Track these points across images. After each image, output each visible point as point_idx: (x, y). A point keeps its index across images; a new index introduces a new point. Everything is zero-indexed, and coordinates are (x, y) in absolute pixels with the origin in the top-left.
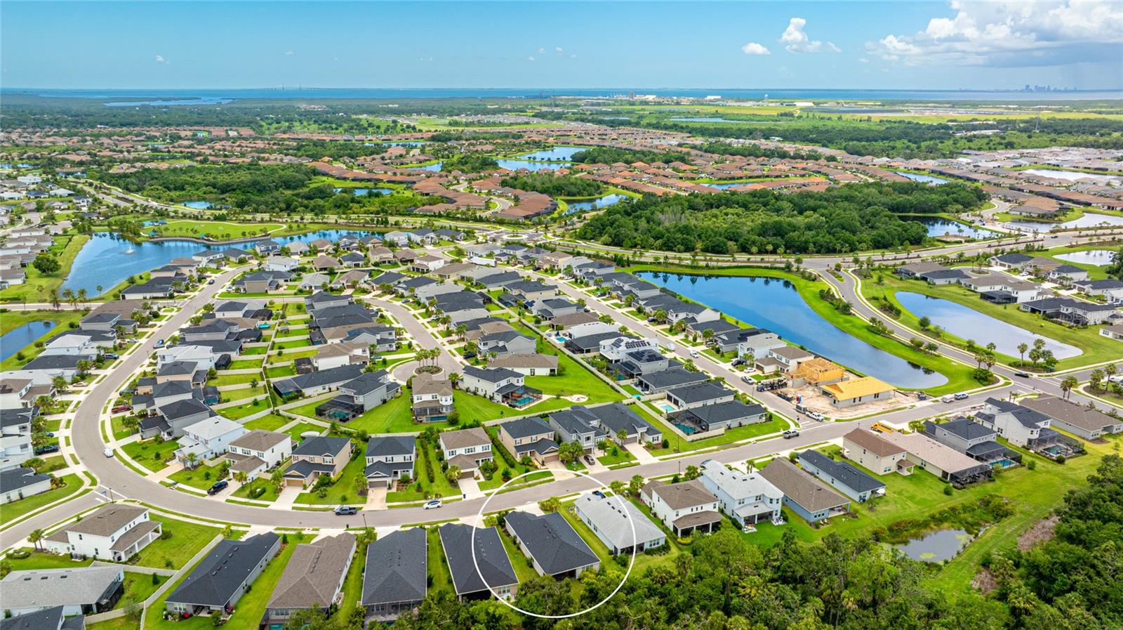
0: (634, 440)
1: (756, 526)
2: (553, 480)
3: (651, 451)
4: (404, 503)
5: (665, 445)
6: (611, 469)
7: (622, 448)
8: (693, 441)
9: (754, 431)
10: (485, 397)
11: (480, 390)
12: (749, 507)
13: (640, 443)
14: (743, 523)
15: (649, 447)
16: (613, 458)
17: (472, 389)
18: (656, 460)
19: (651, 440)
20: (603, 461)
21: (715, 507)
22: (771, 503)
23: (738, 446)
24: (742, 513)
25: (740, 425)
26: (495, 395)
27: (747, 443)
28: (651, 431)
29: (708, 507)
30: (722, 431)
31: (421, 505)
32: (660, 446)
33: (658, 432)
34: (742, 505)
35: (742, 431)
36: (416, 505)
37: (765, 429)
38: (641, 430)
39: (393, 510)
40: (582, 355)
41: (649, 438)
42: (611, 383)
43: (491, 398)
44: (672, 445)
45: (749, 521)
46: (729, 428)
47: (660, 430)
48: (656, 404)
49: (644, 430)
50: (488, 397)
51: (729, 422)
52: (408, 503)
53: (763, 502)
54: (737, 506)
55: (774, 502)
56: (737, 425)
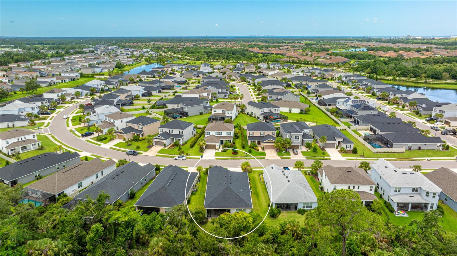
0: (332, 146)
1: (408, 213)
2: (264, 158)
3: (343, 154)
4: (166, 155)
5: (355, 151)
6: (308, 159)
7: (323, 149)
8: (378, 153)
9: (430, 153)
10: (255, 117)
11: (253, 114)
12: (403, 196)
13: (337, 148)
14: (396, 208)
15: (343, 152)
16: (312, 154)
17: (250, 113)
18: (344, 159)
19: (345, 147)
20: (304, 153)
21: (371, 190)
22: (427, 196)
23: (414, 160)
24: (396, 199)
25: (420, 149)
26: (260, 116)
27: (422, 160)
28: (346, 141)
29: (365, 188)
30: (403, 149)
31: (173, 157)
32: (351, 152)
33: (351, 142)
34: (397, 193)
35: (420, 152)
36: (171, 157)
37: (441, 153)
38: (338, 139)
39: (158, 157)
40: (325, 107)
41: (344, 145)
42: (335, 119)
43: (258, 118)
44: (360, 152)
45: (403, 207)
46: (410, 149)
47: (353, 141)
48: (359, 132)
49: (341, 139)
50: (257, 118)
51: (410, 145)
52: (168, 155)
53: (420, 194)
54: (392, 192)
55: (431, 195)
56: (417, 148)
